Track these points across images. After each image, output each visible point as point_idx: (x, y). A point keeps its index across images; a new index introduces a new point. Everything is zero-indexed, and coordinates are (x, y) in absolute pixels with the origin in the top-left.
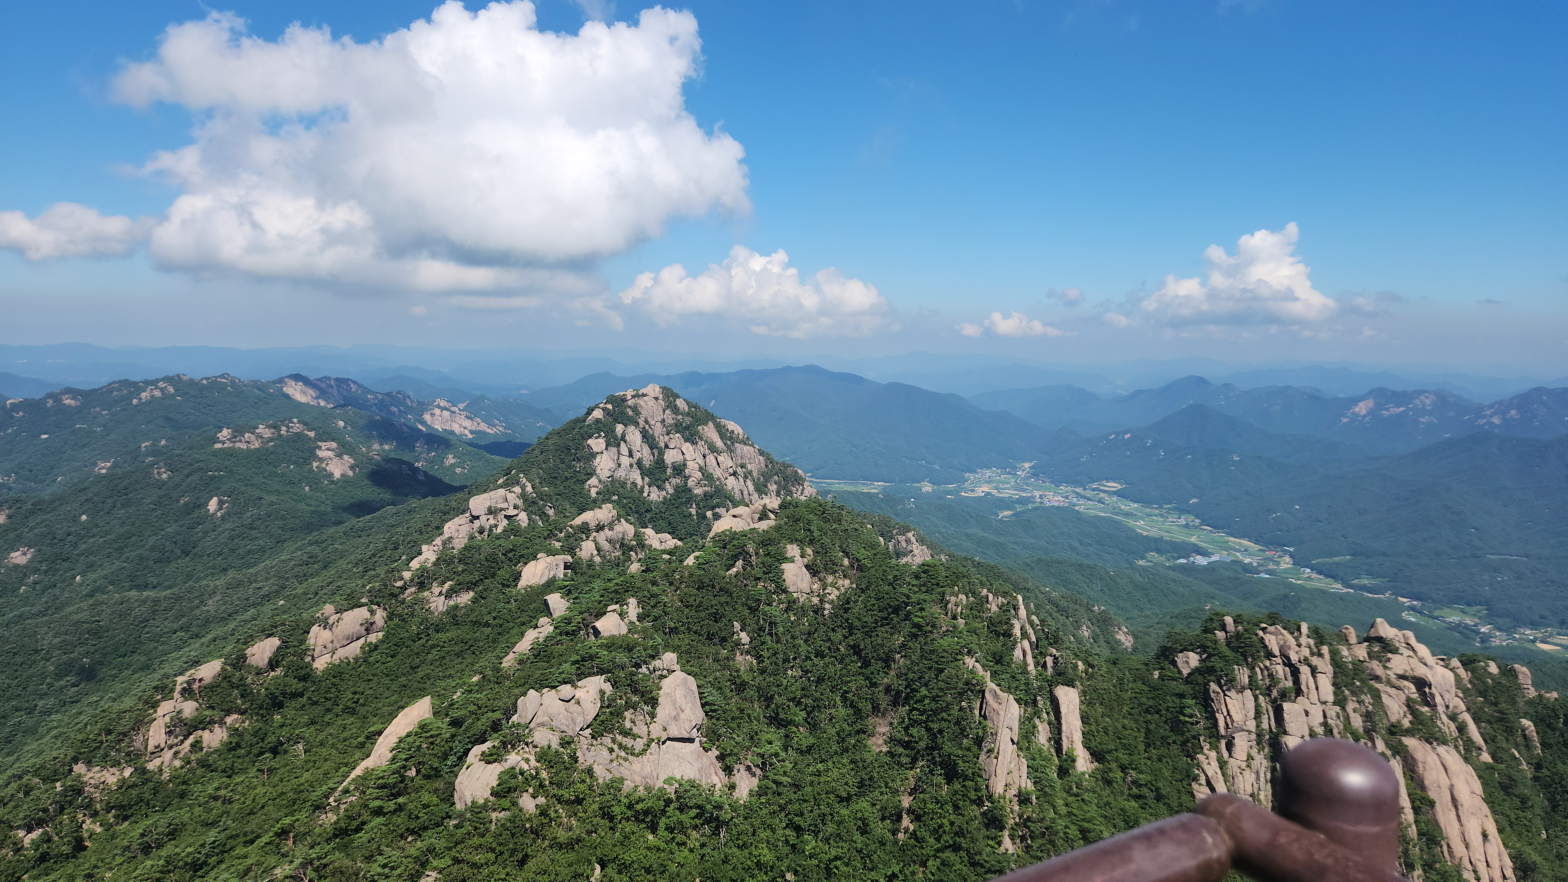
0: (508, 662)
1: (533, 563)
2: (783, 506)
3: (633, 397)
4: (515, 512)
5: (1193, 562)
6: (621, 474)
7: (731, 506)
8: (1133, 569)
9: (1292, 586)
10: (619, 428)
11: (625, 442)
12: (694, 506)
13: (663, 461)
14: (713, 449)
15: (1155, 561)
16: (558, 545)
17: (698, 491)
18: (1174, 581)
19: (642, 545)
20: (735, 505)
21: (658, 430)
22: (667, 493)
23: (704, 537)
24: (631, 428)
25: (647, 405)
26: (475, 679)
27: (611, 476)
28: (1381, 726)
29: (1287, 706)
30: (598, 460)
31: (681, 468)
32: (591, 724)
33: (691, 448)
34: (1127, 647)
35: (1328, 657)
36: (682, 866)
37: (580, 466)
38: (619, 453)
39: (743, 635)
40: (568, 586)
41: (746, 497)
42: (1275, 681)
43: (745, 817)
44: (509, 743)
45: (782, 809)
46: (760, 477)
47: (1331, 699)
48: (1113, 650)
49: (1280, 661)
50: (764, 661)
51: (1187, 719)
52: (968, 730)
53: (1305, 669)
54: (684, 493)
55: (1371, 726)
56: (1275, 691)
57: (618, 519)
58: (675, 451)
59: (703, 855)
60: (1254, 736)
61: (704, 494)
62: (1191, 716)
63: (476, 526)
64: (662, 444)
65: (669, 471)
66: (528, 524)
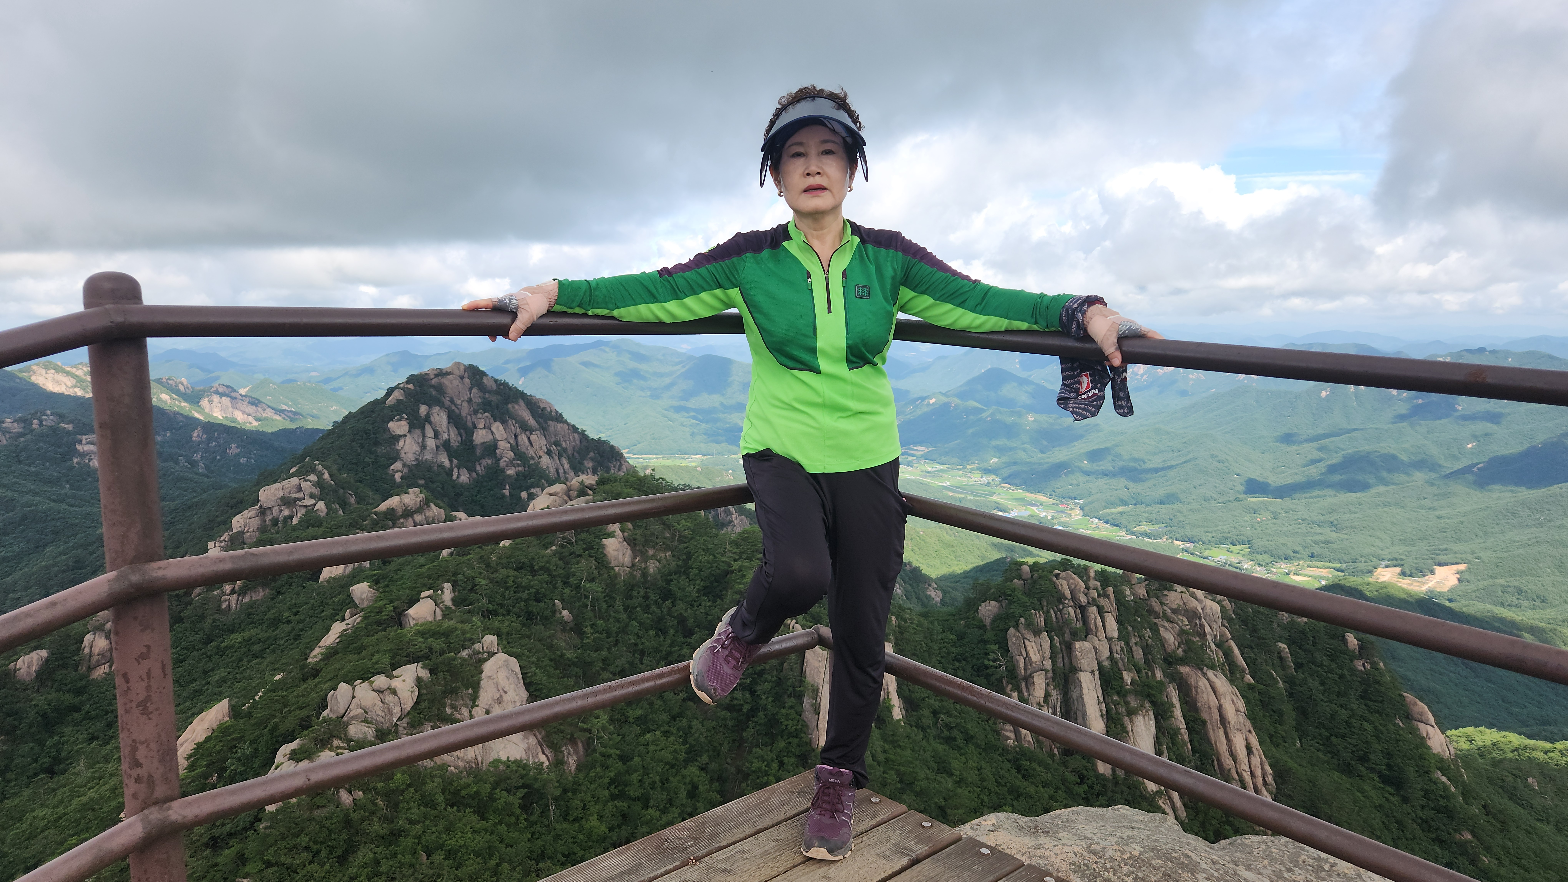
0: (315, 656)
2: (601, 482)
3: (436, 376)
4: (312, 501)
6: (428, 456)
7: (546, 485)
10: (423, 409)
11: (430, 423)
12: (507, 487)
13: (472, 441)
14: (525, 427)
17: (511, 472)
20: (551, 483)
21: (465, 410)
22: (478, 474)
24: (436, 409)
25: (451, 384)
26: (278, 677)
27: (417, 459)
28: (1159, 656)
29: (1078, 645)
30: (401, 443)
31: (491, 449)
32: (409, 713)
33: (501, 428)
34: (937, 602)
35: (1112, 597)
36: (512, 846)
37: (381, 450)
38: (424, 436)
39: (565, 613)
40: (375, 575)
41: (562, 475)
42: (1067, 622)
43: (575, 792)
44: (321, 740)
45: (612, 781)
46: (576, 454)
47: (1116, 634)
48: (924, 605)
49: (1071, 603)
50: (588, 638)
51: (991, 663)
52: (791, 689)
53: (1093, 610)
54: (495, 474)
55: (1150, 657)
56: (1068, 632)
57: (426, 503)
58: (484, 431)
59: (533, 834)
60: (1050, 674)
61: (518, 474)
62: (995, 660)
63: (269, 518)
64: (470, 424)
65: (478, 452)
66: (327, 514)
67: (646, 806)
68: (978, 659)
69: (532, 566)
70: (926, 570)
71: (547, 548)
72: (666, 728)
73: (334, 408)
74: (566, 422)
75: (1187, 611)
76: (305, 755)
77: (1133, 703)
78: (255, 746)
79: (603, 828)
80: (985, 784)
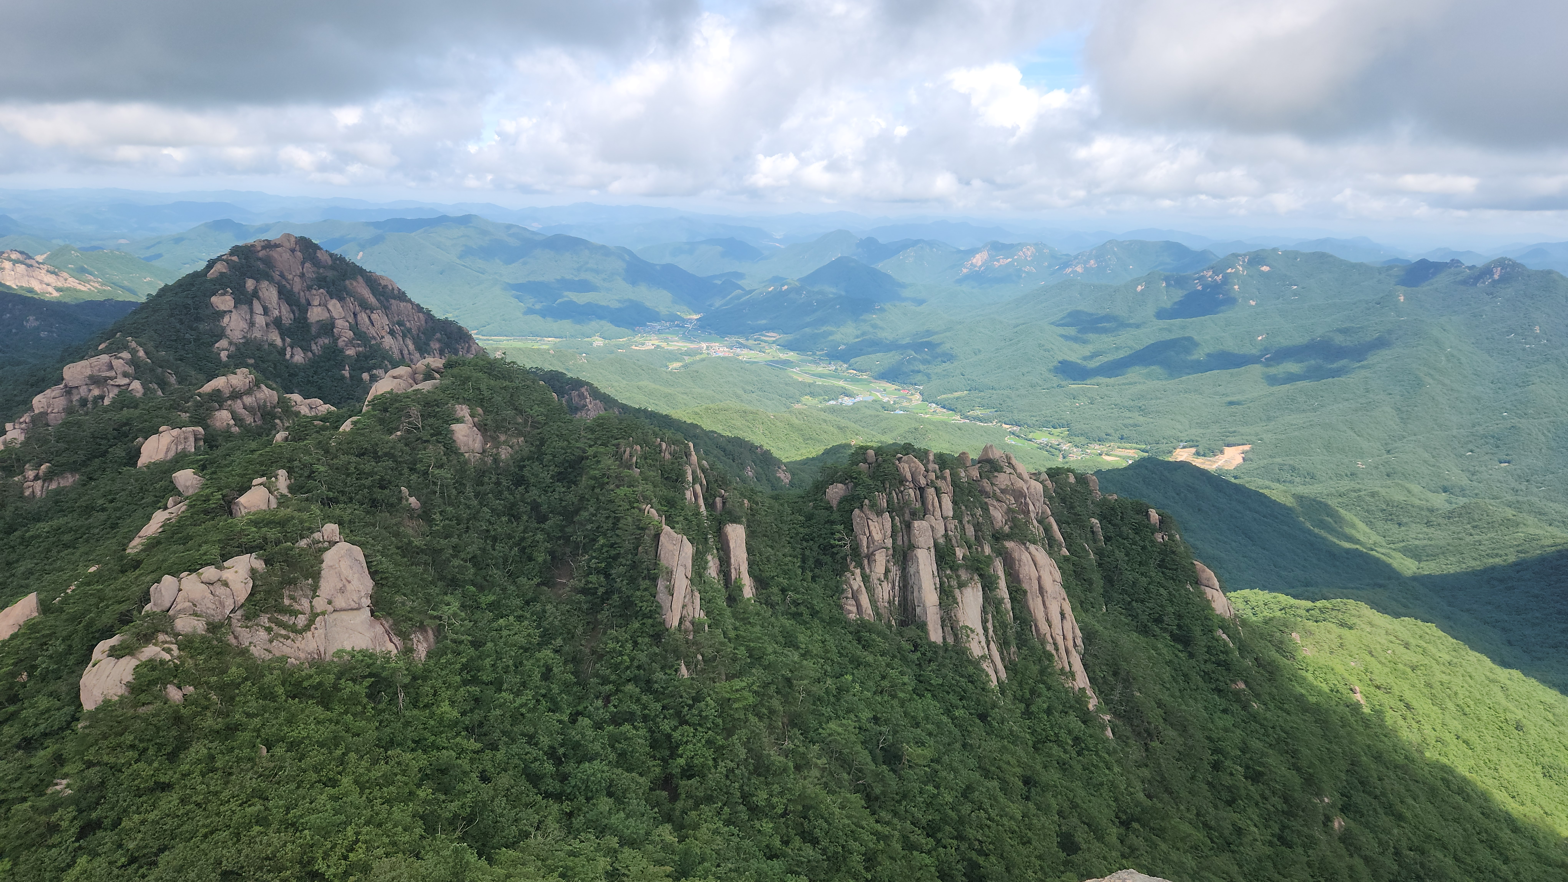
0: (135, 547)
1: (154, 437)
2: (449, 365)
3: (264, 248)
4: (126, 381)
5: (841, 404)
6: (257, 334)
7: (390, 367)
8: (790, 412)
9: (921, 421)
10: (250, 284)
11: (258, 298)
12: (347, 368)
13: (306, 319)
14: (365, 306)
15: (808, 404)
16: (185, 416)
17: (351, 352)
18: (825, 421)
19: (287, 410)
20: (395, 365)
21: (297, 285)
22: (314, 354)
23: (361, 400)
24: (265, 284)
25: (282, 257)
26: (92, 569)
27: (244, 337)
28: (988, 533)
29: (916, 524)
30: (226, 319)
31: (328, 327)
32: (242, 605)
33: (338, 305)
34: (786, 484)
35: (949, 479)
36: (358, 735)
37: (203, 327)
38: (252, 312)
39: (412, 500)
40: (201, 460)
41: (406, 356)
42: (907, 503)
43: (425, 679)
44: (145, 635)
45: (464, 667)
46: (421, 335)
47: (951, 514)
48: (774, 488)
49: (912, 485)
50: (436, 525)
51: (837, 542)
52: (645, 572)
53: (931, 491)
54: (333, 355)
55: (980, 533)
56: (907, 512)
57: (257, 384)
58: (319, 309)
59: (381, 722)
60: (891, 552)
61: (358, 354)
62: (840, 540)
63: (75, 398)
64: (303, 301)
65: (314, 330)
66: (145, 394)
67: (499, 690)
68: (824, 539)
69: (376, 452)
70: (776, 453)
71: (391, 434)
72: (520, 612)
73: (148, 279)
74: (410, 301)
75: (1014, 490)
76: (127, 651)
77: (964, 575)
78: (69, 642)
79: (455, 714)
80: (829, 655)
